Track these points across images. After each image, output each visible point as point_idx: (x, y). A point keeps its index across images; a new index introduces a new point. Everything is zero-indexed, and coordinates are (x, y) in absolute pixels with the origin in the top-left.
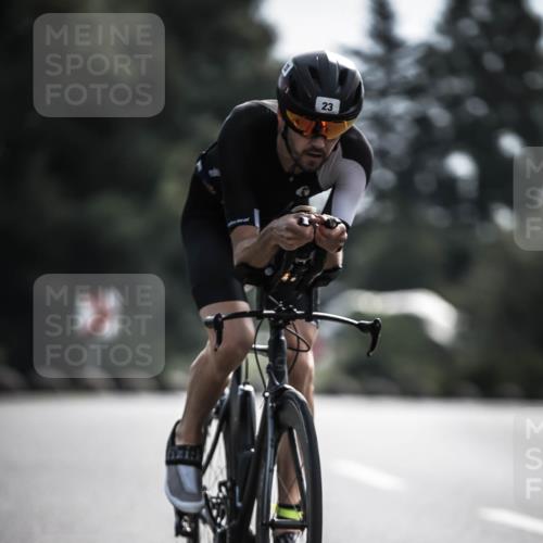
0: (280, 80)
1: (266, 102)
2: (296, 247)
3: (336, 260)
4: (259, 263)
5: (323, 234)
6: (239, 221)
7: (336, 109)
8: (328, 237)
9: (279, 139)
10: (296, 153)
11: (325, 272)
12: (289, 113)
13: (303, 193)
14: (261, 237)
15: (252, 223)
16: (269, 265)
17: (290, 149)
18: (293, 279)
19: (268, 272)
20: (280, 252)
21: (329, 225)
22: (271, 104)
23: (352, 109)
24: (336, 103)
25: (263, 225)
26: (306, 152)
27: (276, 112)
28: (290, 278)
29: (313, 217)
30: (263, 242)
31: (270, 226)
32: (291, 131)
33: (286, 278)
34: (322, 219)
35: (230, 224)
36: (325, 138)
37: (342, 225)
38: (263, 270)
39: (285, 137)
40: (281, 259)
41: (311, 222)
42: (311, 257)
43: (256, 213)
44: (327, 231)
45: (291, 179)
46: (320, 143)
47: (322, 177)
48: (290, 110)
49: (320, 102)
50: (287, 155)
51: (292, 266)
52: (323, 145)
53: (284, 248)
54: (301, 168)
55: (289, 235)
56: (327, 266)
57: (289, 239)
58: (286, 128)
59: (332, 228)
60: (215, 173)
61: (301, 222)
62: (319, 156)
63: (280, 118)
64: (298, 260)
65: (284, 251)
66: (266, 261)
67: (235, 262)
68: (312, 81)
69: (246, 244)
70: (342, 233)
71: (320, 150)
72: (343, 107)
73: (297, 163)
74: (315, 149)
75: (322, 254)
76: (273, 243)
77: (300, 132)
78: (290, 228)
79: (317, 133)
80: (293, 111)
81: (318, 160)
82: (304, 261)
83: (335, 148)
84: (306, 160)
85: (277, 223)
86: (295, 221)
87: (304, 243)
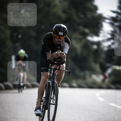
0: (53, 29)
5: (62, 56)
8: (63, 56)
11: (62, 62)
14: (52, 56)
15: (50, 53)
21: (63, 54)
25: (52, 53)
29: (60, 52)
33: (56, 62)
37: (65, 54)
38: (52, 61)
39: (54, 39)
41: (60, 53)
43: (50, 51)
44: (62, 55)
46: (60, 40)
47: (62, 45)
55: (56, 55)
56: (62, 61)
61: (58, 53)
63: (53, 36)
64: (58, 60)
67: (48, 59)
69: (49, 57)
70: (65, 56)
71: (60, 41)
73: (56, 43)
76: (54, 56)
77: (57, 38)
78: (56, 54)
82: (59, 60)
84: (57, 42)
85: (54, 53)
86: (57, 53)
87: (58, 57)
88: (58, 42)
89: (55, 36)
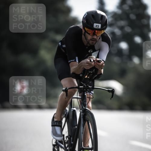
1: (79, 25)
2: (89, 68)
3: (101, 72)
4: (78, 73)
5: (97, 64)
6: (72, 61)
7: (100, 27)
8: (99, 65)
9: (83, 36)
10: (88, 40)
11: (98, 75)
12: (86, 28)
13: (90, 51)
14: (79, 65)
15: (75, 61)
16: (81, 73)
17: (86, 39)
18: (88, 77)
19: (81, 75)
21: (99, 62)
23: (104, 27)
24: (100, 25)
25: (79, 61)
26: (91, 40)
27: (82, 28)
28: (87, 77)
29: (94, 59)
30: (79, 67)
32: (87, 34)
33: (86, 77)
34: (97, 60)
35: (69, 61)
36: (96, 35)
37: (103, 61)
38: (79, 75)
39: (85, 35)
42: (94, 71)
43: (77, 58)
44: (98, 63)
45: (87, 48)
46: (95, 37)
47: (96, 47)
48: (86, 27)
49: (95, 25)
51: (88, 74)
52: (96, 38)
54: (89, 44)
55: (87, 65)
57: (87, 66)
58: (85, 33)
59: (100, 62)
60: (64, 46)
61: (91, 61)
62: (95, 41)
63: (83, 30)
64: (90, 72)
65: (86, 69)
66: (80, 72)
67: (71, 73)
69: (74, 67)
70: (103, 64)
71: (95, 39)
72: (102, 26)
73: (88, 43)
74: (93, 38)
75: (97, 70)
76: (82, 67)
77: (89, 34)
78: (87, 63)
79: (94, 34)
80: (87, 28)
81: (94, 42)
82: (92, 72)
83: (100, 38)
84: (91, 42)
85: (83, 61)
86: (89, 61)
87: (91, 67)
88: (93, 42)
89: (85, 31)
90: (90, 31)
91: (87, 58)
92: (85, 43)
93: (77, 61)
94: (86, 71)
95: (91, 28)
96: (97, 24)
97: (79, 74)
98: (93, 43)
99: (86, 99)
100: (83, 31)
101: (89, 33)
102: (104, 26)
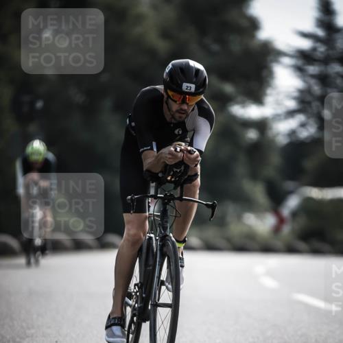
0: (165, 74)
1: (157, 87)
2: (173, 163)
5: (187, 157)
6: (145, 148)
7: (193, 89)
8: (189, 158)
9: (165, 105)
10: (173, 111)
11: (189, 176)
12: (169, 91)
13: (178, 132)
15: (152, 149)
17: (169, 109)
18: (173, 179)
19: (160, 175)
20: (166, 165)
21: (190, 152)
22: (160, 87)
23: (201, 90)
24: (193, 86)
25: (158, 151)
26: (177, 111)
27: (163, 92)
28: (171, 178)
29: (183, 148)
31: (161, 151)
32: (170, 101)
33: (169, 178)
34: (187, 149)
35: (141, 150)
36: (187, 104)
37: (197, 153)
38: (158, 174)
39: (167, 104)
40: (167, 169)
42: (183, 168)
43: (154, 144)
44: (189, 155)
45: (172, 125)
46: (185, 107)
49: (185, 85)
50: (168, 113)
51: (172, 173)
52: (186, 108)
53: (167, 163)
54: (175, 119)
55: (170, 156)
56: (189, 173)
57: (170, 158)
58: (167, 98)
59: (192, 154)
61: (176, 150)
62: (184, 114)
63: (165, 94)
64: (175, 170)
65: (167, 165)
66: (160, 170)
67: (144, 169)
68: (181, 74)
69: (149, 160)
70: (197, 157)
71: (185, 110)
72: (197, 89)
73: (173, 117)
74: (182, 109)
75: (187, 167)
76: (162, 160)
77: (176, 102)
78: (171, 153)
79: (184, 101)
80: (171, 90)
81: (184, 116)
82: (178, 170)
83: (193, 109)
84: (177, 115)
85: (165, 150)
86: (173, 150)
87: (177, 161)
88: (181, 115)
89: (169, 96)
90: (177, 97)
91: (170, 144)
92: (168, 118)
93: (155, 150)
94: (168, 167)
95: (179, 90)
96: (189, 85)
97: (157, 172)
98: (180, 117)
99: (168, 218)
100: (165, 96)
101: (174, 99)
102: (201, 88)
